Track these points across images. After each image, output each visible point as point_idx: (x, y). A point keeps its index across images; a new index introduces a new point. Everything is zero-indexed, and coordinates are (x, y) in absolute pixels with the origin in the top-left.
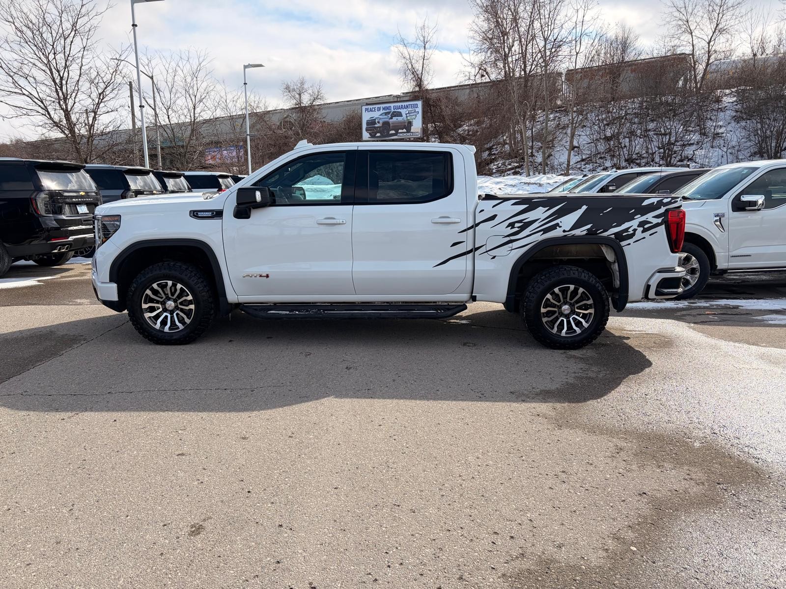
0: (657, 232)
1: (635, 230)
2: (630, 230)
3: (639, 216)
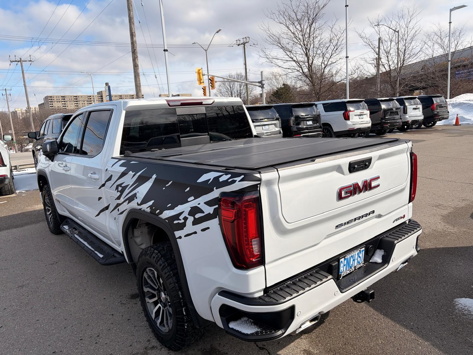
0: (208, 228)
1: (186, 219)
2: (181, 217)
3: (192, 198)
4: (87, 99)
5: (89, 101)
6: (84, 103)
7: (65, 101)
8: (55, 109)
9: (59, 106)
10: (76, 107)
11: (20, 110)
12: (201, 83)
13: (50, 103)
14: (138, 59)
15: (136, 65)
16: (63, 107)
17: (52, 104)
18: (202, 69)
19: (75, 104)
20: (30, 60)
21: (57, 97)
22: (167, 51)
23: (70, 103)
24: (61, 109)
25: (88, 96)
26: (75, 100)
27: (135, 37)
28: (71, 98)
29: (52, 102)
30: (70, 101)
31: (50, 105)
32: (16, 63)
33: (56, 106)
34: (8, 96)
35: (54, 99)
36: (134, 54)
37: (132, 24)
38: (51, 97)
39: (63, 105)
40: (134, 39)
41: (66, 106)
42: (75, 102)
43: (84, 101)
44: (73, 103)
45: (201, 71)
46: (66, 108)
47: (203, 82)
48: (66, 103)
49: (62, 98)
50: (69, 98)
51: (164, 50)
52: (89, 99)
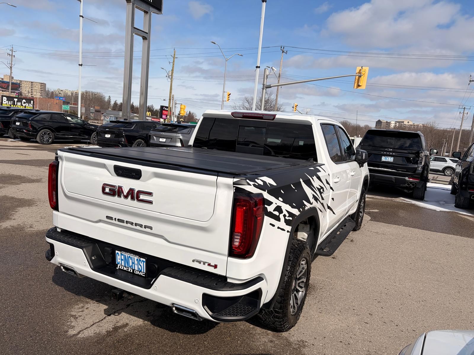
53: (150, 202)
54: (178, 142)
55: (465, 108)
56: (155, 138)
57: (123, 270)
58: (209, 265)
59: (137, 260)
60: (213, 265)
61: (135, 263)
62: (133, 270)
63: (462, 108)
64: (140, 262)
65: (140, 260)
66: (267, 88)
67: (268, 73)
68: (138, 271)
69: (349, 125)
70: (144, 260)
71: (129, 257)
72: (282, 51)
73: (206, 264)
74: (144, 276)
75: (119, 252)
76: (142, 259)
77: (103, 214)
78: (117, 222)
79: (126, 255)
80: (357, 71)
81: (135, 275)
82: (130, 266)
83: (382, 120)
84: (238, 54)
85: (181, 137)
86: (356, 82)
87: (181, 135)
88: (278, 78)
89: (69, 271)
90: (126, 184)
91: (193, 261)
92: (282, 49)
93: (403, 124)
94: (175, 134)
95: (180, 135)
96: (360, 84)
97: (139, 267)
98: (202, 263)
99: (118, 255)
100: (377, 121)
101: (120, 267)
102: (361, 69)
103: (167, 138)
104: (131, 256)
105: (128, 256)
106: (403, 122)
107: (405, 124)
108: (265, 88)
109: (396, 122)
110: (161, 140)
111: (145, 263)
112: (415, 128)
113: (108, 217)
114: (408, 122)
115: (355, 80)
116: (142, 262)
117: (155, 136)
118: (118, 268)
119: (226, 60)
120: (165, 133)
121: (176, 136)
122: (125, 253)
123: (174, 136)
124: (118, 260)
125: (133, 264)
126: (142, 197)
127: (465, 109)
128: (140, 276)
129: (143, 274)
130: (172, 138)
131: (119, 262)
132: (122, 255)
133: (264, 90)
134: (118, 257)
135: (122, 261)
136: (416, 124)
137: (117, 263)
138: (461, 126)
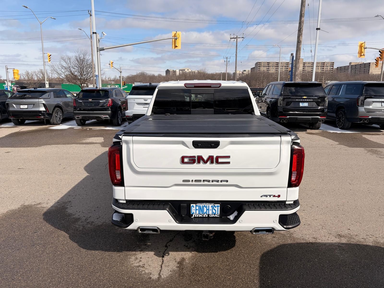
4: (285, 65)
5: (286, 67)
6: (282, 68)
7: (269, 66)
8: (261, 72)
9: (264, 69)
10: (276, 71)
11: (239, 71)
12: (361, 56)
13: (258, 67)
14: (302, 36)
15: (299, 42)
16: (267, 71)
17: (260, 68)
18: (365, 43)
19: (276, 68)
20: (242, 37)
21: (264, 63)
22: (320, 29)
23: (272, 68)
24: (265, 72)
25: (287, 63)
26: (276, 66)
27: (303, 18)
28: (273, 64)
29: (260, 66)
30: (272, 67)
31: (258, 69)
32: (234, 39)
33: (262, 70)
34: (228, 62)
35: (261, 65)
36: (300, 32)
37: (303, 7)
38: (260, 63)
39: (267, 69)
40: (302, 20)
41: (269, 70)
42: (276, 67)
43: (283, 67)
44: (274, 68)
45: (363, 45)
46: (268, 72)
47: (364, 55)
48: (270, 68)
49: (267, 64)
50: (272, 64)
51: (317, 29)
52: (286, 65)
53: (229, 163)
54: (41, 107)
55: (227, 57)
56: (14, 105)
57: (199, 217)
58: (274, 196)
59: (212, 206)
60: (277, 195)
61: (210, 209)
62: (208, 215)
63: (225, 58)
64: (215, 207)
65: (215, 206)
66: (100, 50)
67: (99, 38)
68: (212, 214)
69: (146, 75)
70: (219, 205)
71: (205, 206)
72: (90, 15)
73: (272, 196)
74: (219, 216)
75: (194, 205)
76: (216, 205)
77: (179, 179)
78: (194, 183)
79: (201, 206)
80: (173, 35)
81: (210, 218)
82: (204, 212)
83: (170, 69)
84: (51, 18)
85: (44, 102)
86: (173, 43)
87: (44, 100)
88: (90, 39)
89: (146, 231)
90: (205, 153)
91: (262, 197)
92: (90, 12)
93: (184, 71)
94: (37, 100)
95: (42, 100)
96: (177, 46)
97: (213, 211)
98: (268, 196)
99: (193, 207)
100: (166, 70)
101: (195, 215)
102: (176, 33)
103: (28, 104)
104: (206, 205)
105: (203, 205)
106: (184, 70)
107: (186, 72)
108: (99, 51)
109: (180, 70)
110: (22, 107)
111: (219, 208)
112: (193, 74)
113: (184, 181)
114: (188, 70)
115: (173, 42)
116: (217, 207)
117: (14, 104)
118: (193, 217)
119: (41, 23)
120: (26, 100)
121: (38, 102)
122: (200, 204)
123: (36, 102)
124: (193, 211)
125: (208, 211)
126: (220, 160)
127: (228, 59)
128: (216, 217)
129: (218, 216)
130: (34, 104)
131: (194, 212)
132: (197, 206)
133: (98, 52)
134: (193, 208)
135: (197, 211)
136: (193, 71)
137: (191, 214)
138: (226, 71)
